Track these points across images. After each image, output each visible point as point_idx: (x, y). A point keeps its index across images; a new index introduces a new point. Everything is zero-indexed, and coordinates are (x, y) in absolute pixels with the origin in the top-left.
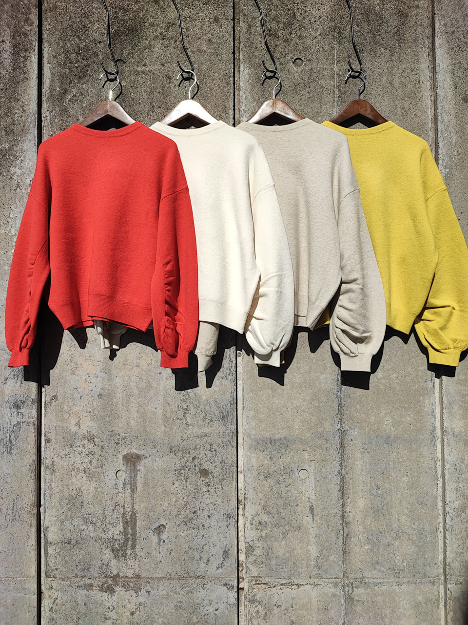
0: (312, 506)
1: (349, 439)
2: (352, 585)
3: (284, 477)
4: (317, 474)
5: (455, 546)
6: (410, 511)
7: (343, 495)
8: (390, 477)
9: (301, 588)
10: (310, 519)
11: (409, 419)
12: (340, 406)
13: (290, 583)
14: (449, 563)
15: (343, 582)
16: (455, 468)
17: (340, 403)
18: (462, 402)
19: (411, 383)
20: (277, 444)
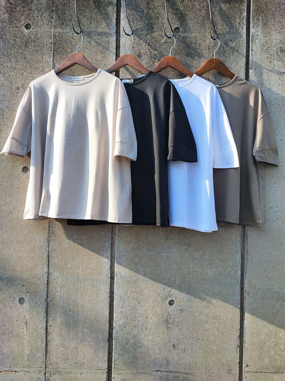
0: (27, 322)
1: (53, 278)
2: (50, 372)
3: (9, 302)
4: (31, 301)
5: (119, 349)
6: (90, 326)
7: (47, 315)
8: (79, 304)
9: (18, 373)
10: (25, 330)
11: (93, 266)
12: (48, 257)
13: (10, 370)
14: (114, 360)
15: (45, 371)
16: (120, 299)
17: (48, 254)
18: (128, 255)
19: (95, 243)
20: (5, 280)
